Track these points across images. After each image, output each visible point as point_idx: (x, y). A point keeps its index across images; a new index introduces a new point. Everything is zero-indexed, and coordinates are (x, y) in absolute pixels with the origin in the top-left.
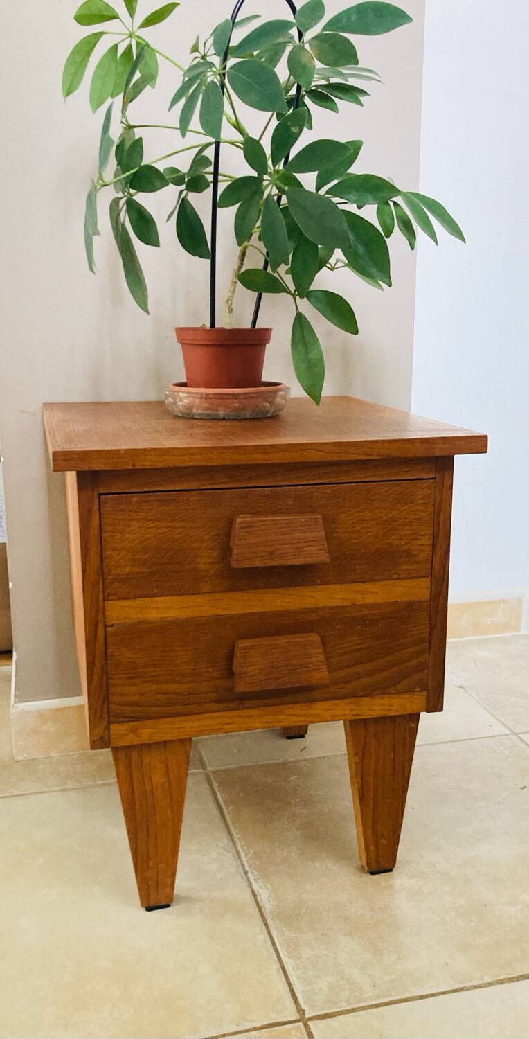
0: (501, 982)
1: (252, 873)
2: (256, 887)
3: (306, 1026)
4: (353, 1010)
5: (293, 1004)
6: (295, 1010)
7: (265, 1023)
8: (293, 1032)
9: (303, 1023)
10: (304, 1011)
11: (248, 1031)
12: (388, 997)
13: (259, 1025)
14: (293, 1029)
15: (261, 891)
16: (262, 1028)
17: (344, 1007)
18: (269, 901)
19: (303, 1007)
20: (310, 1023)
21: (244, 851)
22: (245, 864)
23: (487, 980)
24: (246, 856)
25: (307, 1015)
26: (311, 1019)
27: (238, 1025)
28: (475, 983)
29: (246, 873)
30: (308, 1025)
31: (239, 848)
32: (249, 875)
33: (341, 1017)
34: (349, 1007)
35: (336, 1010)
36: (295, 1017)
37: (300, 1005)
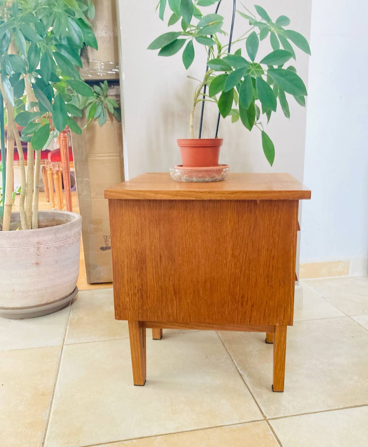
0: (347, 408)
1: (239, 367)
2: (241, 372)
4: (286, 417)
5: (261, 414)
6: (262, 416)
7: (250, 420)
8: (262, 424)
9: (266, 421)
10: (266, 417)
11: (244, 423)
12: (300, 412)
13: (248, 421)
14: (262, 422)
15: (244, 374)
16: (249, 422)
17: (283, 415)
18: (248, 378)
19: (265, 415)
20: (269, 421)
21: (235, 359)
22: (236, 364)
23: (341, 407)
24: (236, 361)
25: (268, 418)
26: (269, 419)
27: (239, 421)
28: (336, 408)
29: (236, 367)
30: (268, 422)
31: (232, 358)
32: (238, 368)
33: (282, 419)
35: (280, 416)
36: (263, 418)
37: (264, 415)
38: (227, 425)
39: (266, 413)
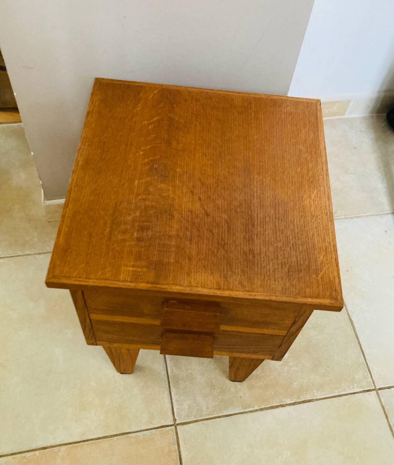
0: (262, 410)
3: (176, 428)
5: (172, 416)
6: (172, 419)
7: (159, 425)
8: (170, 432)
9: (175, 427)
10: (176, 420)
11: (152, 429)
12: (212, 415)
13: (156, 426)
14: (169, 429)
16: (157, 428)
17: (193, 419)
20: (178, 426)
25: (177, 422)
26: (178, 424)
27: (147, 426)
34: (195, 420)
35: (190, 420)
36: (172, 423)
37: (175, 417)
38: (134, 432)
39: (177, 416)
